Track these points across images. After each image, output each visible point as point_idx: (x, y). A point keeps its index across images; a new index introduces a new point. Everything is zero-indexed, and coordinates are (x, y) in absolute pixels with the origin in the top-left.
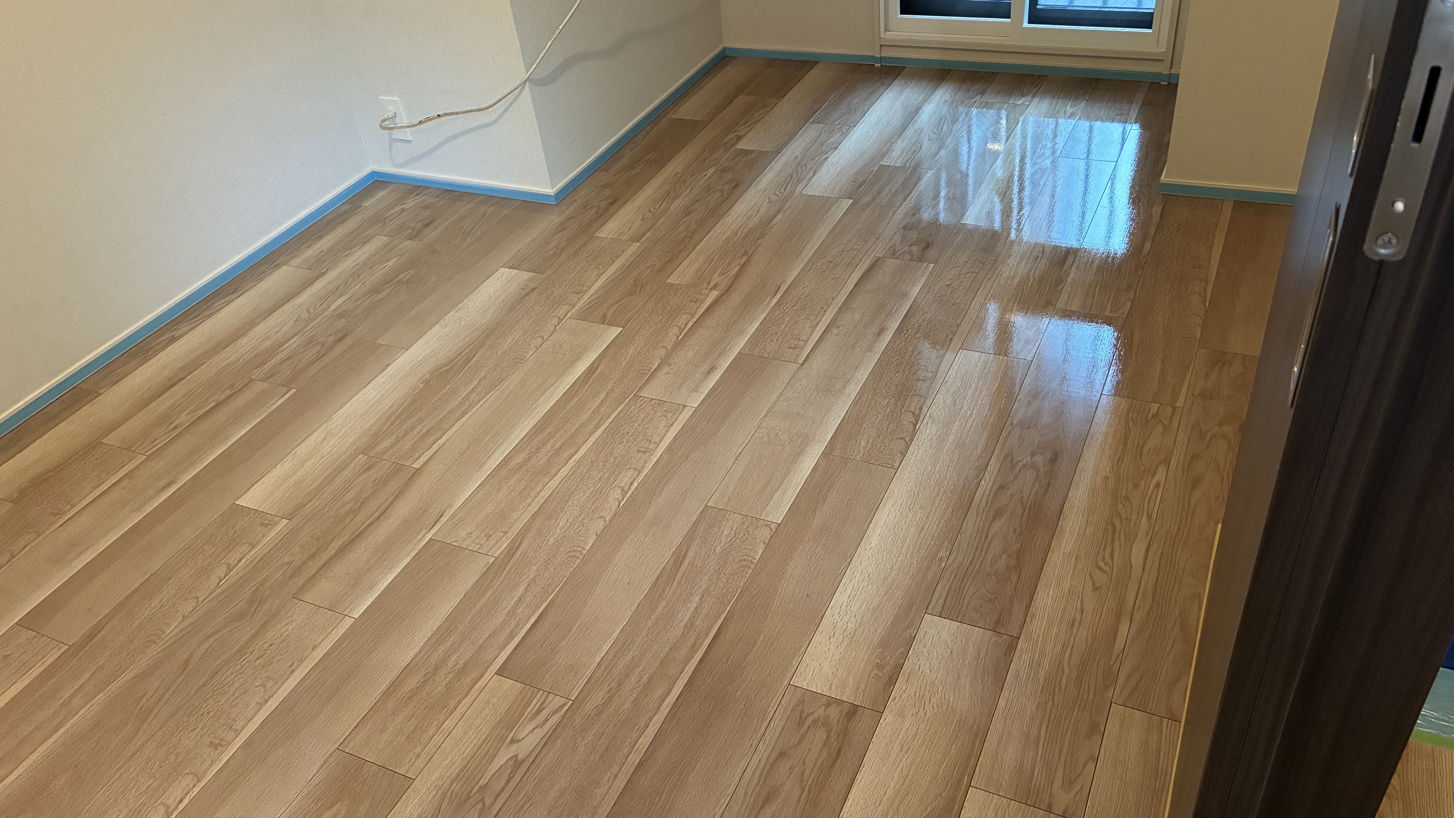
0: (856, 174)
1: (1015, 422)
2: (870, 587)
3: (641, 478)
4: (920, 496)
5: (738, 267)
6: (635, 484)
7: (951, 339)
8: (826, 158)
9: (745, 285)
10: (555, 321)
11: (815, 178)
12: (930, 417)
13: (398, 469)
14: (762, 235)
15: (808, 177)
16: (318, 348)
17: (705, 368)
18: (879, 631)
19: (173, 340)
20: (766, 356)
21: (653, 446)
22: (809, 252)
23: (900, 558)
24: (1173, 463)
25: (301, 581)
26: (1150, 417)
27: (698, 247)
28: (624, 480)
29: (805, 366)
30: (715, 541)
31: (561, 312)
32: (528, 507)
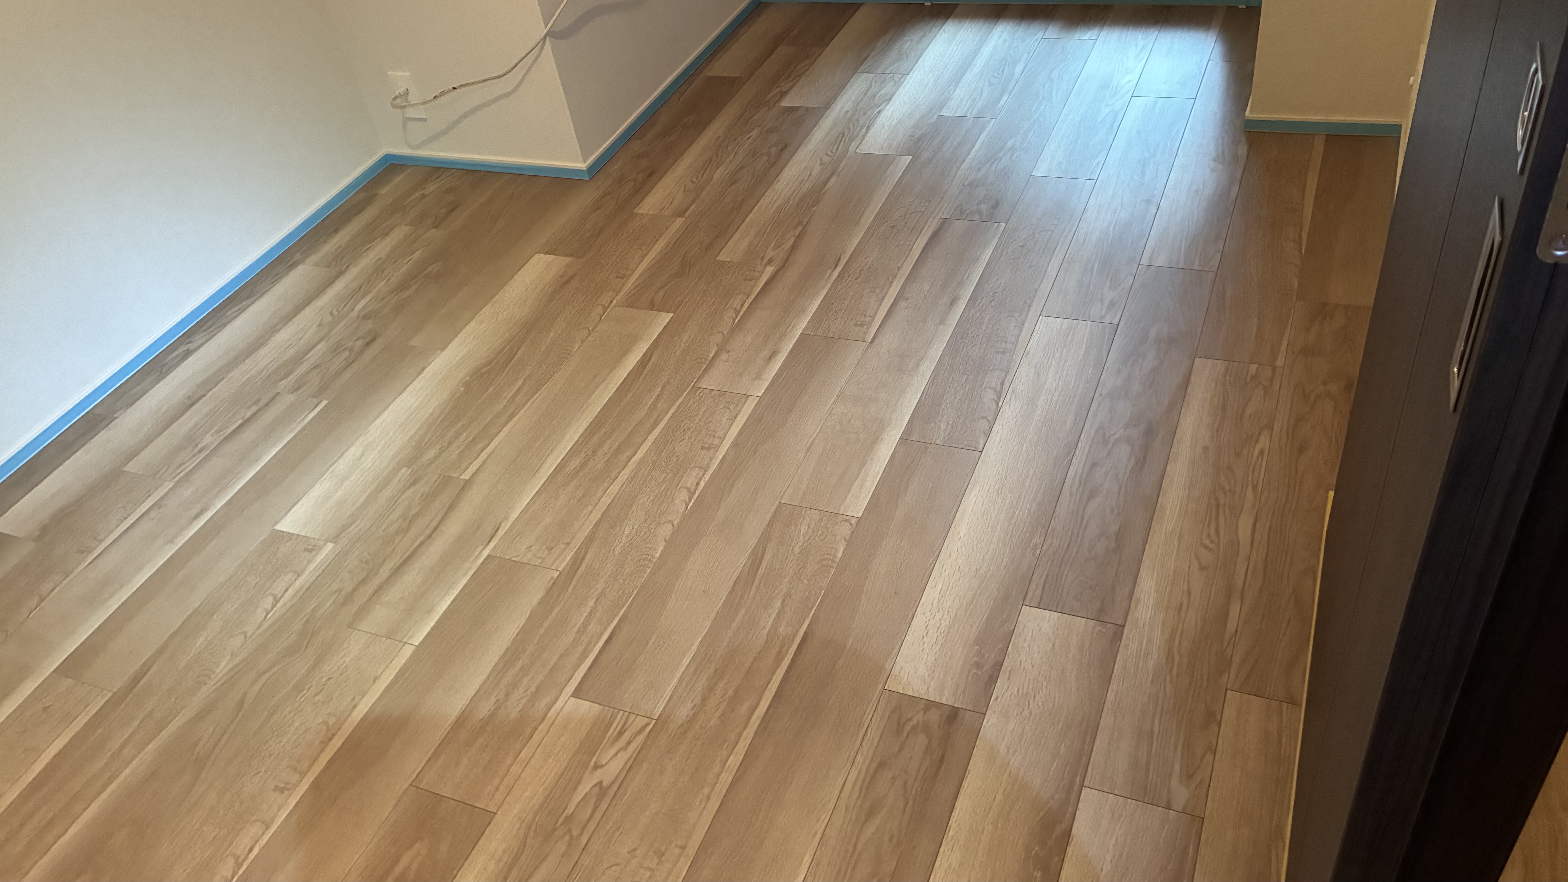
0: (913, 127)
1: (1104, 393)
2: (961, 581)
3: (707, 477)
4: (1008, 479)
5: (793, 239)
6: (702, 484)
7: (1029, 306)
8: (879, 112)
9: (802, 259)
10: (600, 310)
11: (869, 134)
12: (1013, 391)
13: (445, 482)
14: (817, 202)
15: (861, 134)
16: (347, 354)
17: (766, 353)
18: (974, 628)
19: (188, 354)
20: (831, 335)
21: (716, 442)
22: (868, 218)
23: (992, 547)
24: (1277, 428)
25: (353, 609)
26: (1248, 380)
27: (747, 220)
28: (690, 480)
29: (874, 344)
30: (792, 541)
31: (605, 299)
32: (589, 515)
